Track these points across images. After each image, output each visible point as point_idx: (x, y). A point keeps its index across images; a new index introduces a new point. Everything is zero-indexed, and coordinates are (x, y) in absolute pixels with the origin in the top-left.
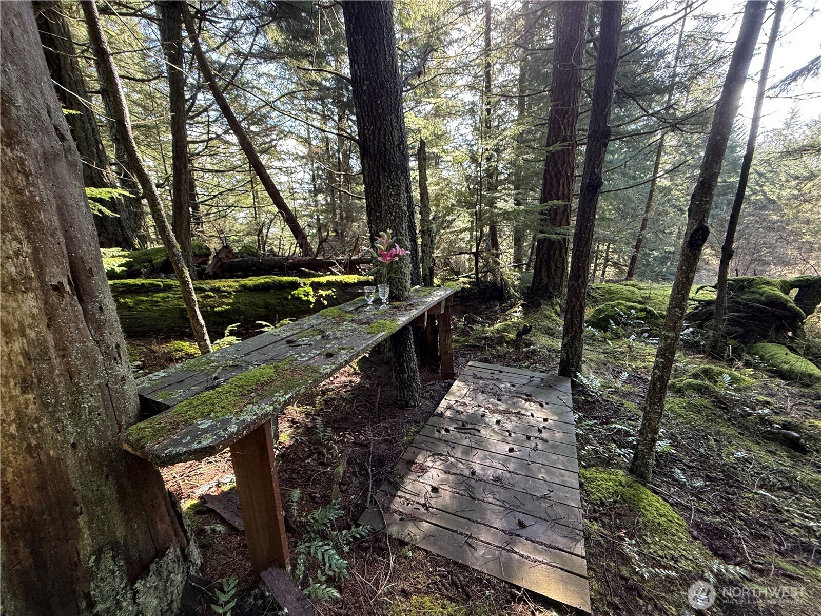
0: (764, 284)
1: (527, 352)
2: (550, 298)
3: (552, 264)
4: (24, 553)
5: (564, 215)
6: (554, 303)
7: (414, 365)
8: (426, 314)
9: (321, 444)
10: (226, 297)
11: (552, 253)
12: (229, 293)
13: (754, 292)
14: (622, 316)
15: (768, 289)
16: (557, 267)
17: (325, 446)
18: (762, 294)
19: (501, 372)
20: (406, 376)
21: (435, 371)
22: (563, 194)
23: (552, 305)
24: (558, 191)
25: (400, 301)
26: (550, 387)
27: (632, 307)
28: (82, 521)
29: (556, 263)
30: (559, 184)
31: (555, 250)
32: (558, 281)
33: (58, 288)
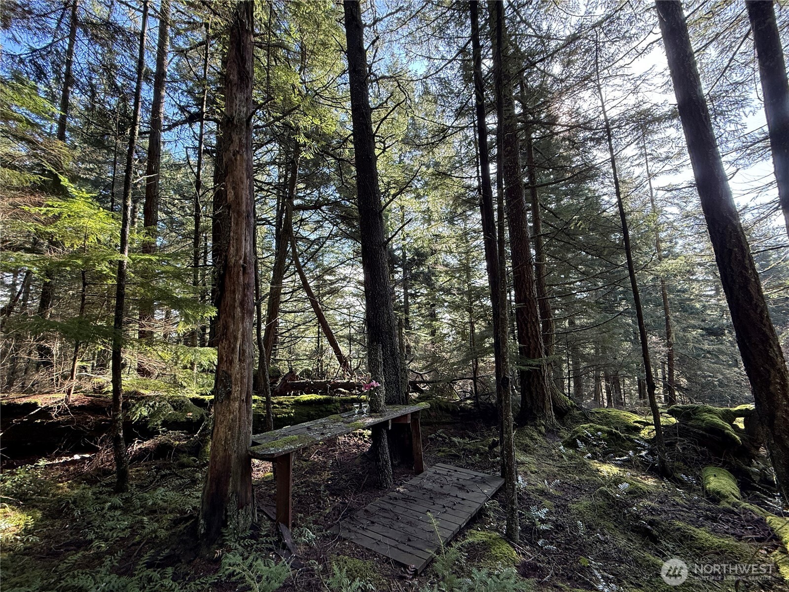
0: (705, 412)
1: (494, 462)
2: (535, 419)
3: (533, 389)
4: (214, 487)
5: (536, 350)
6: (538, 423)
7: (387, 456)
8: (390, 421)
9: (321, 498)
10: (285, 408)
11: (531, 380)
12: (288, 406)
13: (698, 419)
14: (590, 437)
15: (707, 416)
16: (537, 392)
17: (323, 500)
18: (703, 421)
19: (456, 471)
20: (381, 464)
21: (411, 468)
22: (532, 335)
23: (535, 426)
24: (527, 333)
25: (376, 413)
26: (484, 482)
27: (599, 430)
28: (231, 479)
29: (536, 389)
30: (527, 328)
31: (534, 377)
32: (541, 404)
33: (243, 400)
